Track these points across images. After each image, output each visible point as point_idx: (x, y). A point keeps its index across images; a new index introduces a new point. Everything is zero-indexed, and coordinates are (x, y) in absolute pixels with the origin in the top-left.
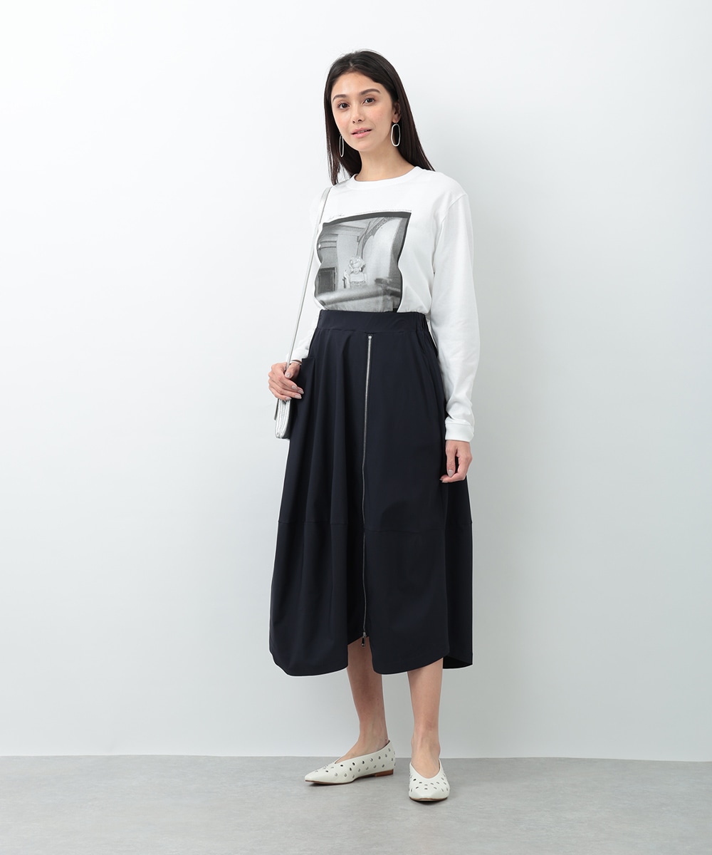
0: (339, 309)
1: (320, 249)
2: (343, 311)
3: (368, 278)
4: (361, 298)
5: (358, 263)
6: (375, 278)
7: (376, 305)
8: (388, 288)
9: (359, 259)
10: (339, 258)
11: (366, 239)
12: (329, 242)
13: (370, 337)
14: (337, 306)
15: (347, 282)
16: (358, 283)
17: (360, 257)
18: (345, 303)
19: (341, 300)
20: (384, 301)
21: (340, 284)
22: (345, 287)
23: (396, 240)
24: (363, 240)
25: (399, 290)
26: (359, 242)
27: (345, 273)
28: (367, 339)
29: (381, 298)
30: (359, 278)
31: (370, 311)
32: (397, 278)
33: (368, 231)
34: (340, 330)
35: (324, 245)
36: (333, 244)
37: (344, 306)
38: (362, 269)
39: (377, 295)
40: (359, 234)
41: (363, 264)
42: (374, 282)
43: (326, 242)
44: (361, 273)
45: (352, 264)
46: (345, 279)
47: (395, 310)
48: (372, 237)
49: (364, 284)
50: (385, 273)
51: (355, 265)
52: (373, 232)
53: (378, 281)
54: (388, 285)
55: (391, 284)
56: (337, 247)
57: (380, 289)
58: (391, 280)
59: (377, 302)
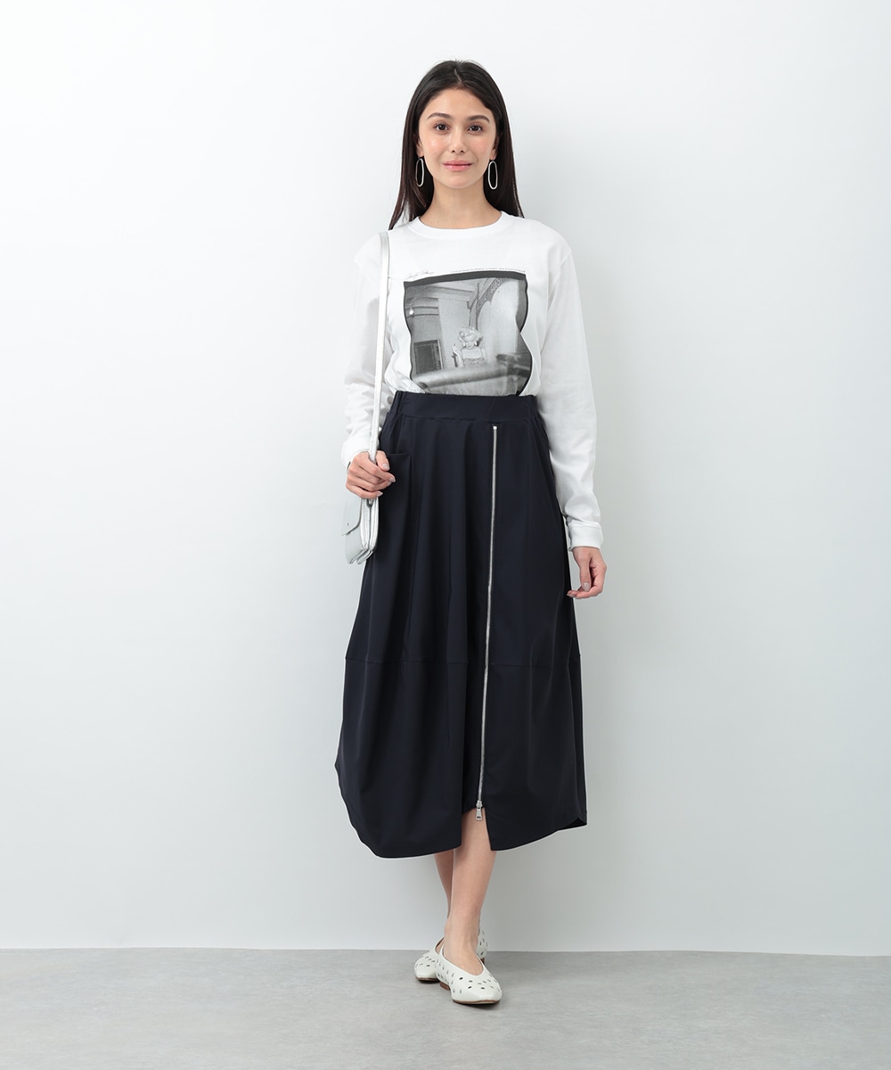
0: (447, 393)
1: (413, 316)
2: (455, 396)
3: (488, 353)
4: (479, 378)
5: (472, 335)
6: (497, 354)
7: (499, 388)
8: (516, 366)
9: (473, 331)
10: (443, 330)
11: (480, 305)
12: (427, 307)
13: (495, 428)
14: (445, 389)
15: (459, 359)
16: (474, 360)
17: (474, 328)
18: (457, 386)
19: (452, 382)
20: (508, 382)
21: (449, 361)
22: (456, 365)
23: (519, 307)
24: (476, 307)
25: (528, 368)
26: (471, 309)
27: (455, 349)
28: (492, 430)
29: (505, 379)
30: (475, 354)
31: (491, 395)
32: (525, 356)
33: (481, 296)
34: (453, 419)
35: (419, 311)
36: (434, 311)
37: (456, 389)
38: (478, 343)
39: (499, 375)
40: (468, 299)
41: (479, 336)
42: (495, 359)
43: (423, 307)
44: (477, 348)
45: (463, 337)
46: (454, 356)
47: (519, 392)
48: (488, 302)
49: (482, 362)
50: (509, 349)
51: (467, 338)
52: (489, 295)
53: (500, 357)
54: (515, 363)
55: (520, 361)
56: (440, 314)
57: (504, 368)
58: (519, 356)
59: (500, 384)
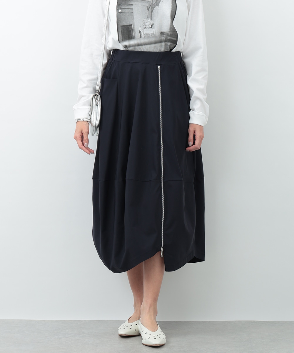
0: (136, 50)
1: (121, 13)
3: (155, 31)
4: (151, 43)
5: (149, 22)
6: (160, 32)
7: (160, 48)
8: (169, 38)
9: (149, 20)
10: (135, 19)
11: (153, 8)
12: (127, 9)
13: (159, 67)
14: (135, 48)
15: (142, 34)
16: (149, 34)
17: (150, 19)
18: (141, 47)
19: (138, 45)
20: (165, 45)
21: (137, 34)
22: (141, 37)
23: (172, 9)
24: (151, 8)
25: (176, 39)
26: (148, 9)
27: (140, 29)
28: (158, 68)
29: (163, 44)
30: (150, 31)
31: (157, 51)
32: (174, 33)
33: (153, 3)
34: (139, 63)
35: (124, 11)
36: (131, 11)
37: (140, 48)
38: (152, 26)
39: (161, 42)
40: (147, 5)
41: (152, 23)
42: (160, 34)
43: (125, 9)
44: (151, 29)
45: (144, 23)
46: (140, 32)
47: (171, 50)
48: (157, 7)
49: (153, 35)
50: (166, 29)
51: (146, 24)
52: (157, 3)
53: (162, 33)
54: (169, 36)
55: (171, 35)
56: (134, 12)
57: (164, 38)
58: (171, 33)
59: (161, 46)
